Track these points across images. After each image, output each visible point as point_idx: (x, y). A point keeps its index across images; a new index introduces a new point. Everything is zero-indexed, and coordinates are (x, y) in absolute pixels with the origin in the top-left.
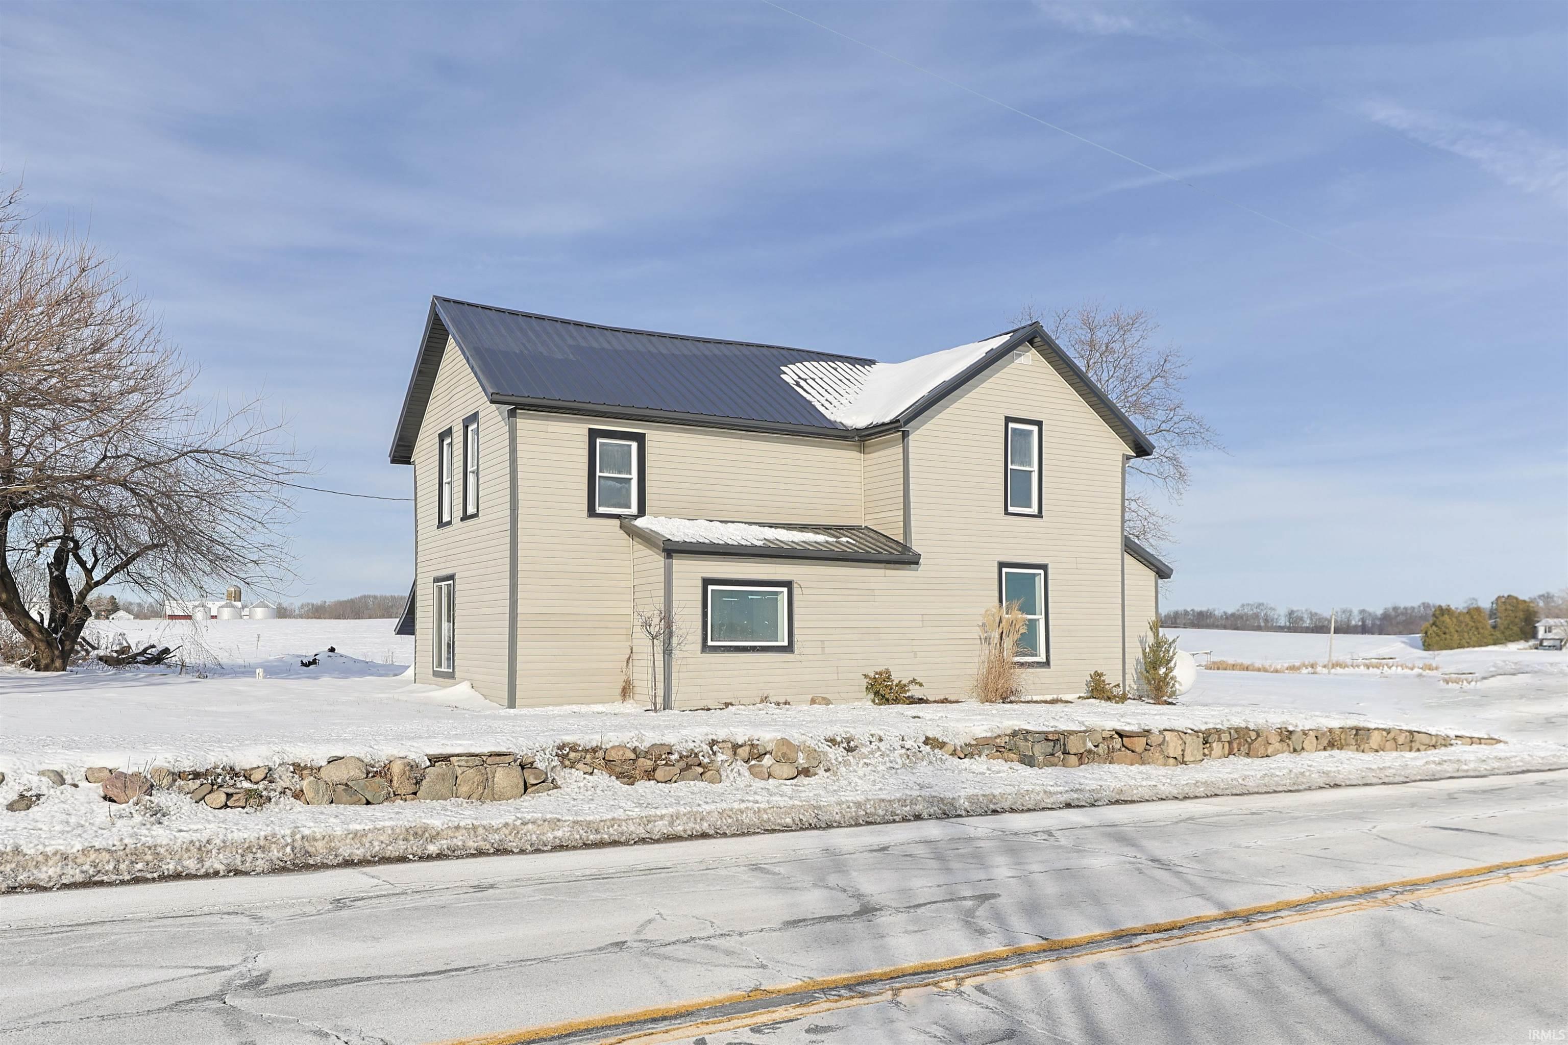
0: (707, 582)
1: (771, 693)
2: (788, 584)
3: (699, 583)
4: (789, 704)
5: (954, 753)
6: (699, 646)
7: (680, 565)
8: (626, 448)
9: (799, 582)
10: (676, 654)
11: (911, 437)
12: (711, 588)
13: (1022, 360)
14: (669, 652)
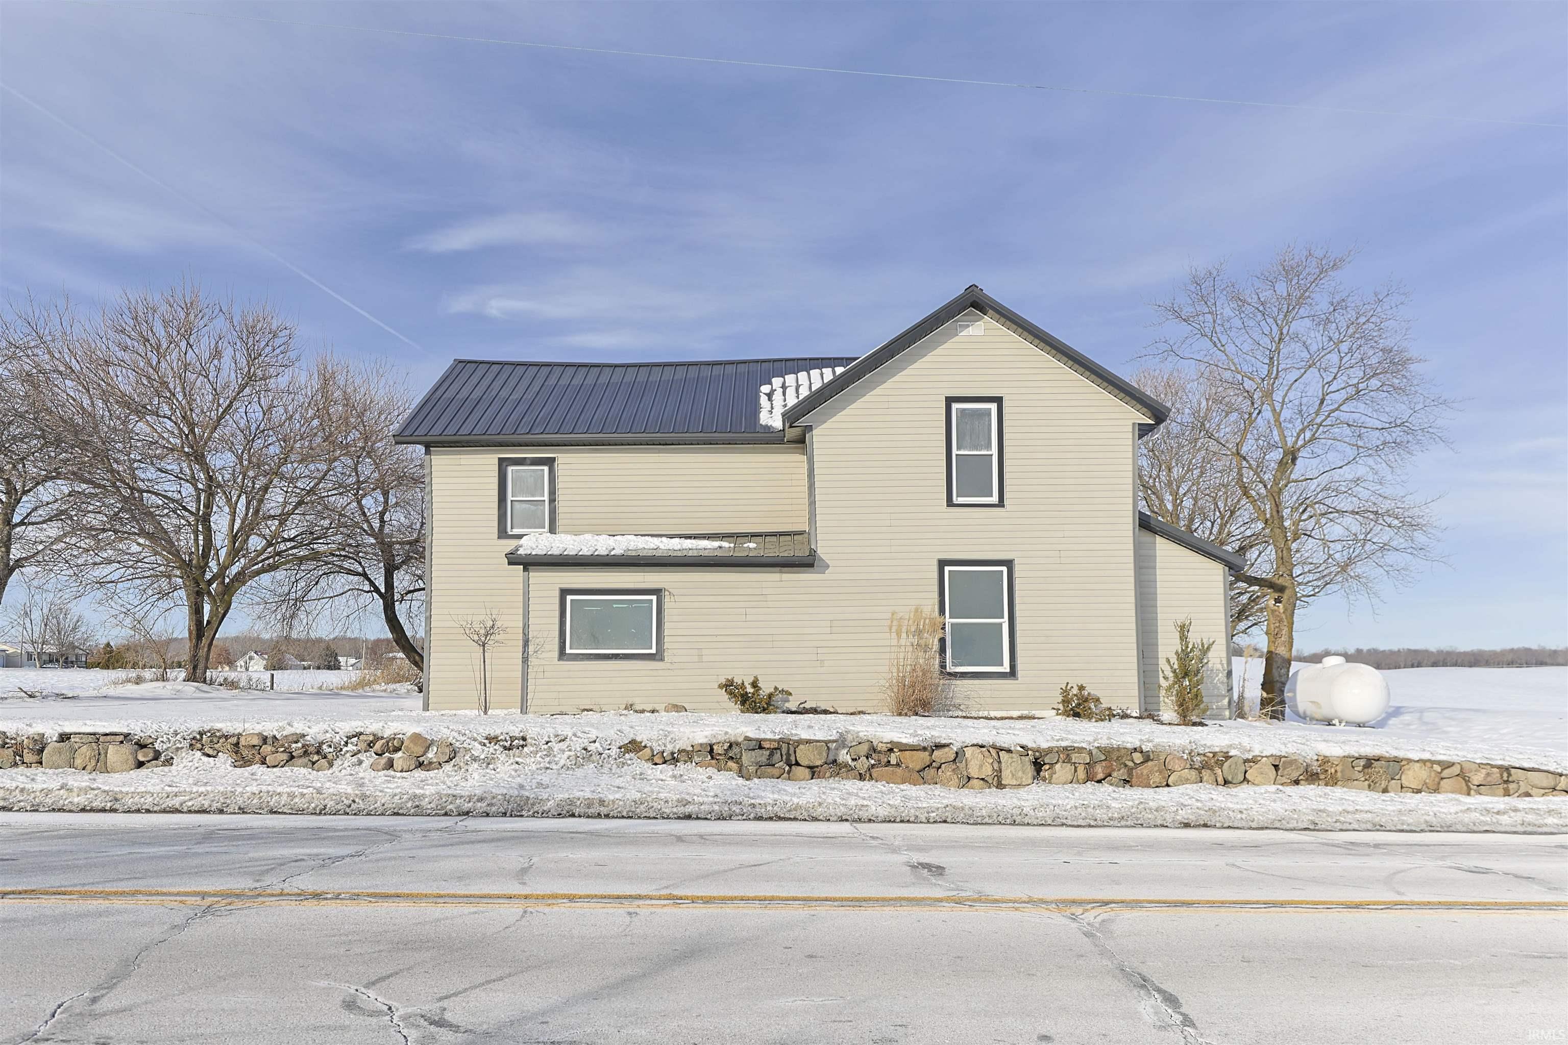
0: (564, 592)
1: (636, 700)
2: (657, 592)
3: (557, 593)
4: (657, 711)
5: (652, 760)
6: (556, 654)
7: (538, 577)
8: (540, 472)
9: (670, 590)
10: (532, 661)
11: (814, 432)
12: (569, 598)
13: (970, 331)
14: (525, 660)
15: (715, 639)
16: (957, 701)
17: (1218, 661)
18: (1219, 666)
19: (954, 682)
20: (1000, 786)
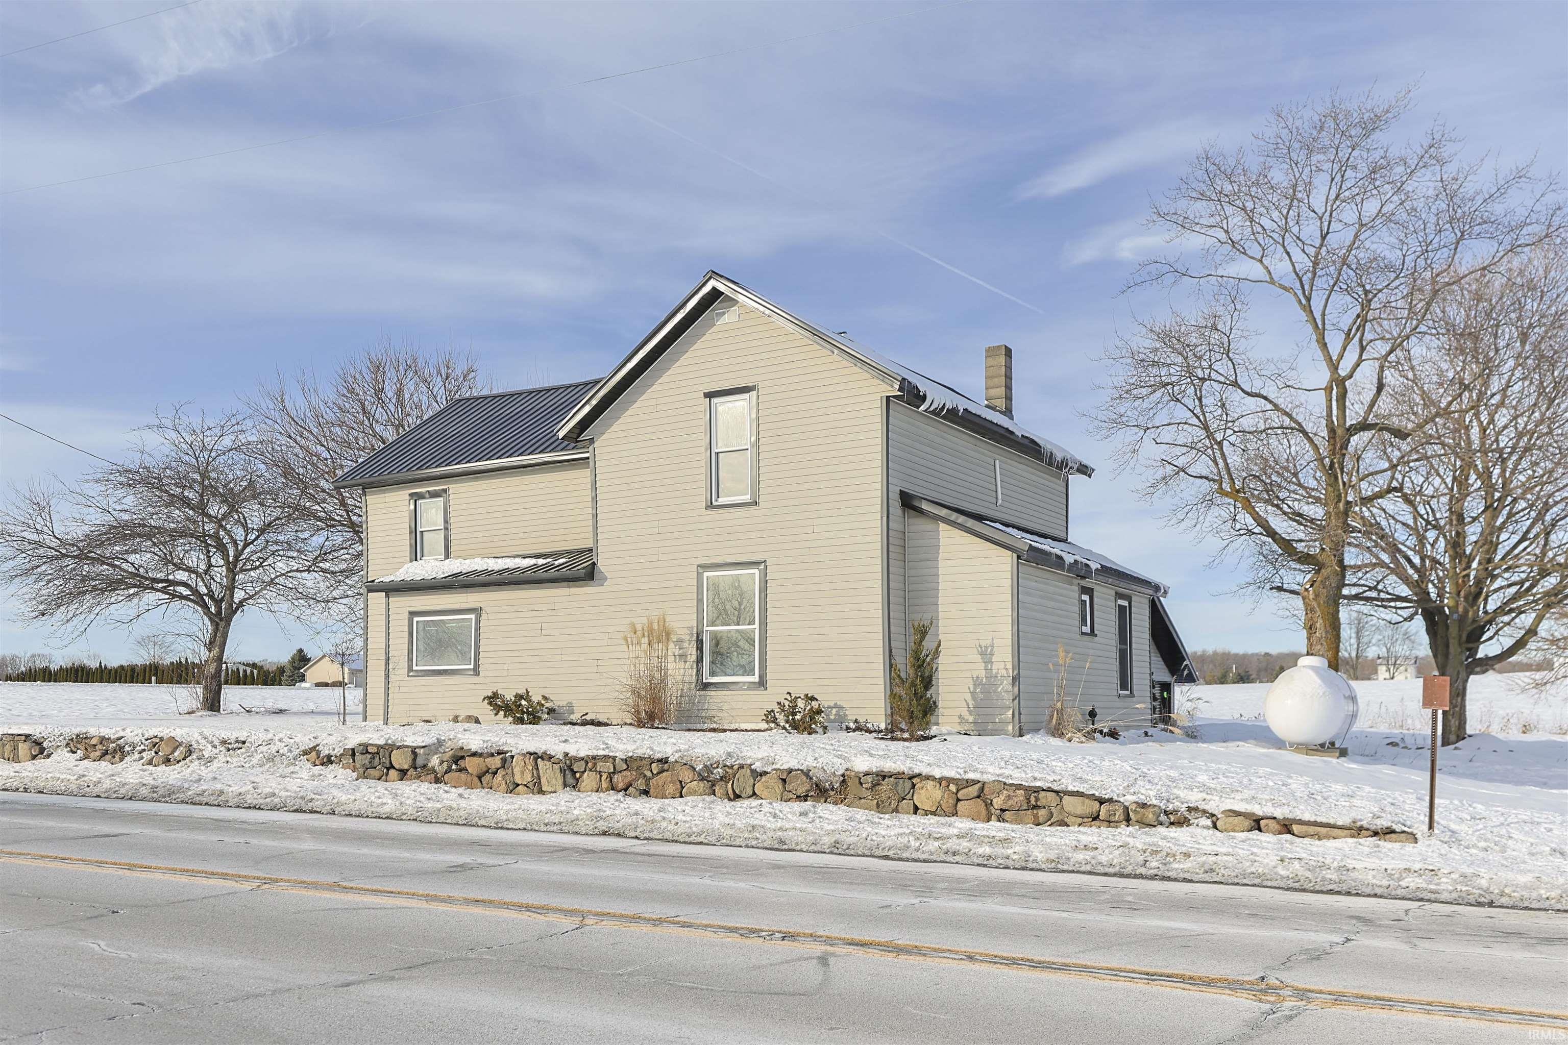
0: (412, 615)
1: (460, 713)
2: (478, 611)
3: (406, 616)
5: (314, 762)
6: (406, 671)
7: (396, 601)
9: (486, 608)
10: (392, 677)
11: (596, 445)
12: (416, 619)
13: (726, 318)
14: (387, 676)
15: (517, 654)
16: (713, 713)
17: (1002, 666)
18: (1004, 672)
19: (709, 693)
20: (541, 792)
